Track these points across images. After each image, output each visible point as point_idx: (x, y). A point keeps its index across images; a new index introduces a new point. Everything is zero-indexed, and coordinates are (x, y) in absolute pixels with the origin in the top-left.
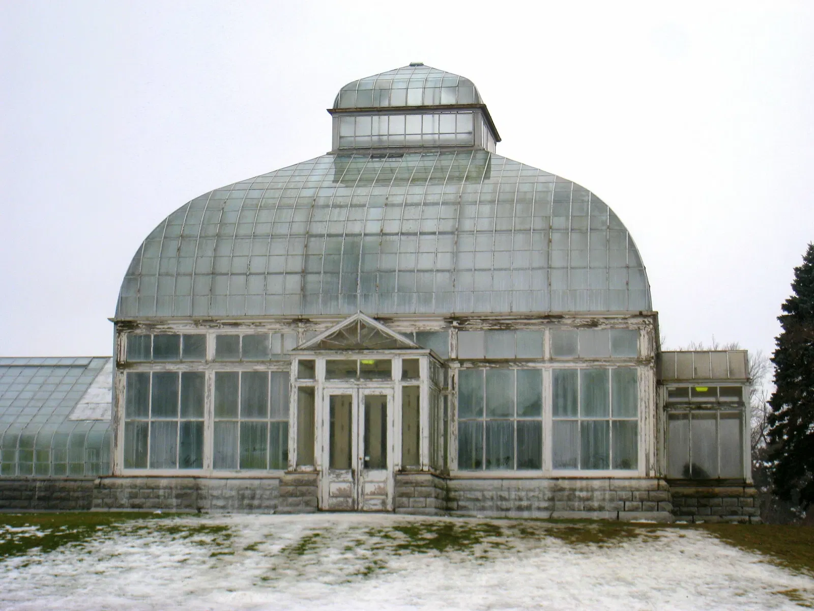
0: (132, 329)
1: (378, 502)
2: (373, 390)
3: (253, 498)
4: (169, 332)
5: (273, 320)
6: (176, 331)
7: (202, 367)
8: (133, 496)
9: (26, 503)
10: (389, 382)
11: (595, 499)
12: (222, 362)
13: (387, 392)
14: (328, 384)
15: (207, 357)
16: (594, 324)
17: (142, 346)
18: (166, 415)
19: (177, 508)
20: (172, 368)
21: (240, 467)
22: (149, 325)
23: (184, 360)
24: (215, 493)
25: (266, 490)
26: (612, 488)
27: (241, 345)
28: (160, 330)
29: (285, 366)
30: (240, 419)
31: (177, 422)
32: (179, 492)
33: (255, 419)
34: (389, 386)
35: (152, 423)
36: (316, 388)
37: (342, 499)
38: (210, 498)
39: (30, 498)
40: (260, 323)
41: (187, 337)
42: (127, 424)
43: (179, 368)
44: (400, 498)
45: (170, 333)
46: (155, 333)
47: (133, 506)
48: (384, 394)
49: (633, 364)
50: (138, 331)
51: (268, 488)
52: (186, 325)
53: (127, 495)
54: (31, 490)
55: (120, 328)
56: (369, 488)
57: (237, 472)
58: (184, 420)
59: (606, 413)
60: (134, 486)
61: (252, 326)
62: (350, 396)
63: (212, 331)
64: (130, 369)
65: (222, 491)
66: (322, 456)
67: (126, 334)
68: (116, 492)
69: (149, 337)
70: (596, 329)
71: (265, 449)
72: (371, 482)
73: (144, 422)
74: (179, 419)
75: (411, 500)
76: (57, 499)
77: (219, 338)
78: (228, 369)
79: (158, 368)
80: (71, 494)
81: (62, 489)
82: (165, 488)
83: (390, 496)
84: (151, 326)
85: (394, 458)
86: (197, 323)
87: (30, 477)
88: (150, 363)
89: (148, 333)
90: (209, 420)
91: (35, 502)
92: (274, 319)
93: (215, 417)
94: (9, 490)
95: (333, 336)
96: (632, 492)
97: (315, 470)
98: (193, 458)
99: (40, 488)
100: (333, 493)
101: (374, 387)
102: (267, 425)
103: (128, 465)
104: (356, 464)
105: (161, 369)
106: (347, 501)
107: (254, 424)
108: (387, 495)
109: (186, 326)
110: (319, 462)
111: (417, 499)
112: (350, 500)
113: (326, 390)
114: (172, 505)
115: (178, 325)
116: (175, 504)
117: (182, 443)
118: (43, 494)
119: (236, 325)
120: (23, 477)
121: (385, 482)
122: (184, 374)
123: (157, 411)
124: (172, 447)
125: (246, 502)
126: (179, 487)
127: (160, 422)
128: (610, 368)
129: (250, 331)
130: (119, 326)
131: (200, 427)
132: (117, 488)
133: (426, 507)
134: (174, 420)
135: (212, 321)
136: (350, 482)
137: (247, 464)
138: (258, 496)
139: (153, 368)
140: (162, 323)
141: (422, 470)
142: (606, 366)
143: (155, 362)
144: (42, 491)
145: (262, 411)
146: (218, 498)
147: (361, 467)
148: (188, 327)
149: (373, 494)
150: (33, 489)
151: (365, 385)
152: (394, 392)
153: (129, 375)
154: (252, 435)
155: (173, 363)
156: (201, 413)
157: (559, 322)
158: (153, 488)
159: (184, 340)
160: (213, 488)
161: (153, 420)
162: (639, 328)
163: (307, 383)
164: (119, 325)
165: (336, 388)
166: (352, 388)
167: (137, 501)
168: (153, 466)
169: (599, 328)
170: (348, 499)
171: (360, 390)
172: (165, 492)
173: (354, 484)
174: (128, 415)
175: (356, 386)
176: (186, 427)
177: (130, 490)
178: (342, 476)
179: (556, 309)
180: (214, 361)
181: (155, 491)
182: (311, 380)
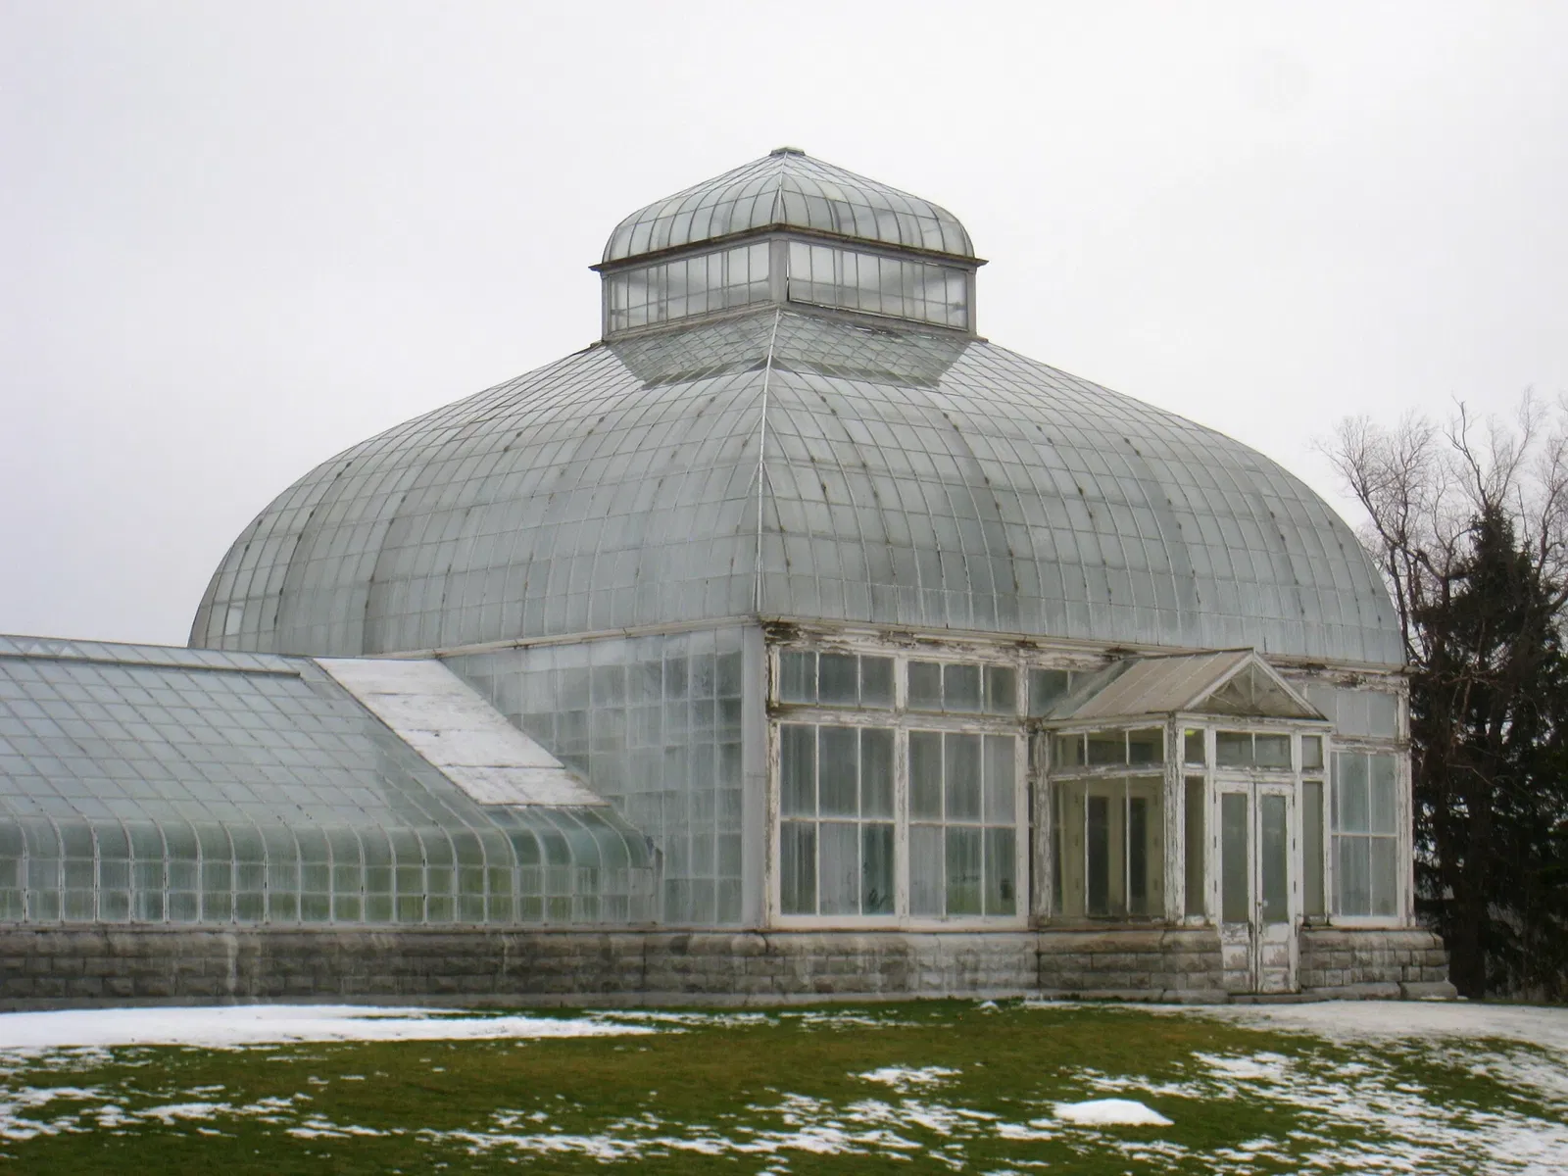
0: (788, 639)
1: (1279, 977)
2: (1271, 786)
3: (976, 970)
4: (843, 649)
5: (989, 641)
6: (853, 648)
7: (891, 721)
8: (819, 969)
9: (487, 982)
10: (1288, 774)
11: (1374, 964)
12: (920, 714)
13: (1287, 791)
14: (1221, 776)
15: (897, 704)
16: (1352, 682)
17: (802, 676)
18: (841, 812)
19: (883, 991)
20: (849, 719)
21: (948, 912)
22: (813, 633)
23: (863, 706)
24: (927, 960)
25: (993, 953)
26: (1391, 945)
27: (942, 683)
28: (828, 646)
29: (1003, 727)
30: (945, 821)
31: (856, 824)
32: (887, 960)
33: (965, 823)
34: (1287, 780)
35: (821, 824)
36: (1206, 779)
37: (1237, 974)
38: (918, 968)
39: (494, 971)
40: (969, 643)
41: (867, 660)
42: (784, 827)
43: (858, 722)
44: (1316, 971)
45: (843, 653)
46: (822, 651)
47: (821, 989)
48: (1283, 794)
49: (1391, 749)
50: (797, 645)
51: (996, 949)
52: (867, 637)
53: (810, 969)
54: (495, 955)
55: (770, 636)
56: (1269, 954)
57: (942, 920)
58: (867, 821)
59: (1365, 827)
60: (819, 951)
61: (958, 650)
62: (1245, 796)
63: (903, 653)
64: (786, 719)
65: (935, 958)
66: (1214, 899)
67: (778, 649)
68: (794, 961)
69: (811, 655)
70: (1353, 689)
71: (976, 879)
72: (1271, 944)
73: (810, 823)
74: (860, 820)
75: (1328, 973)
76: (541, 971)
77: (914, 667)
78: (928, 727)
79: (828, 719)
80: (566, 959)
81: (551, 952)
82: (864, 953)
83: (1293, 968)
84: (816, 636)
85: (1296, 904)
86: (884, 636)
87: (480, 925)
88: (813, 707)
89: (812, 650)
90: (902, 821)
91: (503, 981)
92: (991, 639)
93: (910, 818)
94: (456, 954)
95: (1223, 690)
96: (1410, 951)
97: (1207, 924)
98: (881, 894)
99: (511, 948)
100: (1227, 965)
101: (1272, 783)
102: (980, 833)
103: (787, 907)
104: (1253, 913)
105: (832, 721)
106: (1244, 977)
107: (964, 831)
108: (1288, 966)
109: (867, 640)
110: (1211, 912)
111: (1335, 972)
112: (1247, 976)
113: (1218, 783)
114: (875, 985)
115: (855, 638)
116: (880, 984)
117: (865, 866)
118: (518, 961)
119: (935, 644)
120: (468, 924)
121: (1286, 944)
122: (865, 732)
123: (829, 804)
124: (850, 874)
125: (968, 976)
126: (884, 950)
127: (833, 823)
128: (1369, 753)
129: (954, 657)
130: (769, 632)
131: (889, 832)
132: (795, 955)
133: (1342, 985)
134: (853, 820)
135: (905, 634)
136: (1246, 945)
137: (959, 904)
138: (983, 966)
139: (818, 720)
140: (834, 631)
141: (1328, 924)
142: (1366, 749)
143: (823, 708)
144: (515, 956)
145: (973, 811)
146: (928, 969)
147: (1260, 918)
148: (869, 643)
149: (1273, 964)
150: (498, 953)
151: (1263, 777)
152: (1295, 790)
153: (785, 731)
154: (961, 849)
155: (848, 710)
156: (888, 807)
157: (1318, 674)
158: (847, 954)
159: (863, 664)
160: (924, 951)
161: (822, 820)
162: (1397, 693)
163: (1194, 770)
164: (769, 629)
165: (1228, 781)
166: (1247, 782)
167: (827, 979)
168: (824, 910)
169: (1359, 688)
170: (1245, 973)
171: (1257, 785)
172: (864, 961)
173: (1252, 947)
174: (785, 809)
175: (1252, 779)
176: (871, 833)
177: (812, 958)
178: (1239, 934)
179: (1316, 654)
180: (907, 711)
181: (850, 958)
182: (1200, 766)
